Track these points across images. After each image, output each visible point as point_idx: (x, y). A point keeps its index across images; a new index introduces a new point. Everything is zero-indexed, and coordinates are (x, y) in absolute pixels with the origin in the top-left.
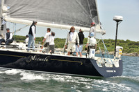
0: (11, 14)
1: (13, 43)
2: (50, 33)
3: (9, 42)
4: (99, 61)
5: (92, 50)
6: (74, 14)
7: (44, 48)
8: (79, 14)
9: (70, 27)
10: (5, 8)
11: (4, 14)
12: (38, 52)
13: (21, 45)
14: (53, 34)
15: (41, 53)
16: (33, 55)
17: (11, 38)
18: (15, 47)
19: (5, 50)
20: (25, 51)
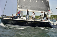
1: (21, 18)
2: (34, 14)
4: (51, 22)
6: (41, 7)
8: (43, 7)
9: (41, 12)
11: (18, 8)
12: (30, 20)
13: (24, 18)
15: (31, 20)
16: (28, 21)
17: (21, 16)
18: (22, 19)
19: (19, 20)
20: (25, 20)
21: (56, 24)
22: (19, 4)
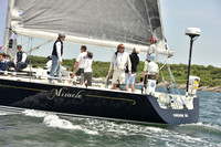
0: (25, 22)
1: (27, 69)
3: (20, 68)
4: (162, 99)
5: (150, 82)
6: (123, 24)
7: (76, 77)
8: (132, 24)
10: (15, 13)
11: (13, 23)
12: (66, 84)
13: (39, 71)
14: (90, 56)
15: (71, 85)
17: (24, 60)
18: (30, 74)
19: (15, 79)
20: (45, 81)
21: (182, 107)
22: (16, 4)
